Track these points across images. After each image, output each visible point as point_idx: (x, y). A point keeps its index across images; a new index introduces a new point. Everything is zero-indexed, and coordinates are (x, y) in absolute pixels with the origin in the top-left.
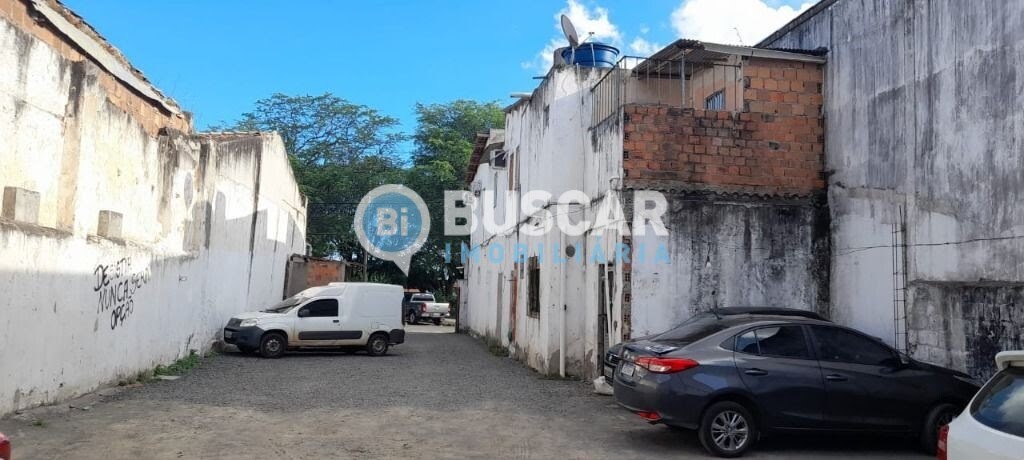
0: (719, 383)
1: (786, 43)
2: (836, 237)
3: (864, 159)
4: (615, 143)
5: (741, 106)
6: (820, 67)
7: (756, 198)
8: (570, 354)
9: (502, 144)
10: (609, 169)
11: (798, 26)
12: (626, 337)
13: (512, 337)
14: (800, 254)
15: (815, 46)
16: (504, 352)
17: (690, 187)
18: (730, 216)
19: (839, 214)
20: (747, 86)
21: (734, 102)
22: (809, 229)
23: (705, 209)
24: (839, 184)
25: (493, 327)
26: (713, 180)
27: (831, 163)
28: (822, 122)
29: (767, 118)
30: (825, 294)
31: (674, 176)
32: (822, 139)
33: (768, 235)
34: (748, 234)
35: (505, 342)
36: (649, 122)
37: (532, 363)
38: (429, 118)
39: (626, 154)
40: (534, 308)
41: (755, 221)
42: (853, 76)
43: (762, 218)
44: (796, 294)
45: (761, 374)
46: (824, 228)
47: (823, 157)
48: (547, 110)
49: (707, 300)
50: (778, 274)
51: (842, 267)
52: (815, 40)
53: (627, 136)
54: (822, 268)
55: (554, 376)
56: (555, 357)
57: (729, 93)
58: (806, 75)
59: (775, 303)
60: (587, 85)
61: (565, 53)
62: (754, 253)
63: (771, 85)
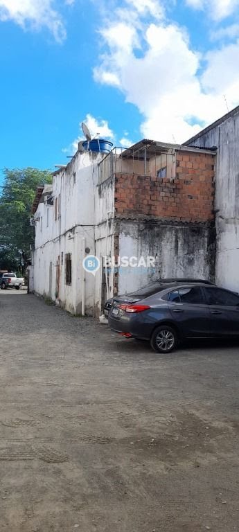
0: (161, 317)
1: (197, 144)
2: (219, 243)
3: (233, 204)
4: (110, 194)
5: (174, 175)
6: (213, 156)
7: (181, 223)
8: (88, 303)
9: (51, 193)
10: (107, 208)
11: (203, 135)
12: (116, 294)
13: (57, 296)
14: (201, 252)
15: (211, 146)
16: (53, 303)
17: (148, 218)
18: (168, 233)
19: (220, 232)
20: (178, 166)
21: (171, 174)
22: (206, 239)
23: (156, 229)
24: (221, 217)
25: (47, 291)
26: (160, 214)
27: (218, 206)
28: (214, 185)
29: (186, 182)
30: (213, 272)
31: (140, 212)
32: (213, 194)
33: (186, 242)
34: (177, 242)
35: (54, 298)
36: (128, 182)
37: (68, 308)
38: (12, 177)
39: (116, 200)
40: (69, 280)
41: (180, 235)
42: (229, 162)
43: (184, 233)
44: (199, 272)
45: (180, 312)
46: (213, 239)
47: (213, 203)
48: (74, 175)
49: (157, 276)
50: (191, 262)
51: (222, 258)
52: (211, 143)
53: (116, 190)
54: (212, 259)
55: (79, 315)
56: (79, 305)
57: (169, 169)
58: (207, 161)
59: (189, 276)
60: (96, 162)
61: (84, 144)
62: (180, 251)
63: (189, 166)
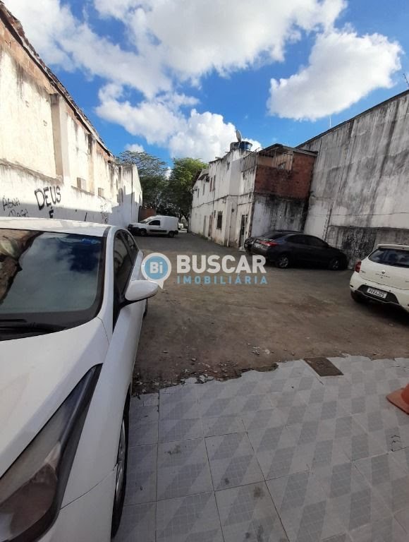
0: (285, 250)
1: (304, 148)
2: (310, 211)
3: (323, 189)
4: (252, 178)
5: (290, 169)
6: (315, 157)
7: (290, 198)
8: (232, 240)
9: (207, 174)
10: (249, 185)
11: (310, 143)
12: (249, 236)
13: (209, 235)
14: (299, 216)
15: (314, 150)
16: (207, 239)
17: (272, 193)
18: (282, 204)
19: (312, 205)
20: (293, 162)
21: (289, 167)
22: (302, 209)
23: (276, 201)
24: (313, 196)
25: (201, 231)
26: (279, 193)
27: (312, 189)
28: (312, 176)
29: (297, 173)
30: (303, 228)
31: (268, 190)
32: (311, 181)
33: (291, 210)
34: (286, 209)
35: (207, 236)
36: (264, 171)
37: (217, 242)
38: (177, 163)
39: (256, 181)
40: (219, 226)
41: (289, 206)
42: (325, 162)
43: (291, 204)
44: (295, 227)
45: (293, 248)
46: (306, 209)
47: (310, 187)
48: (228, 164)
49: (272, 228)
50: (292, 221)
51: (309, 220)
52: (314, 148)
53: (256, 175)
54: (304, 221)
55: (225, 246)
56: (226, 241)
57: (288, 163)
58: (310, 160)
59: (289, 229)
60: (243, 157)
61: (236, 144)
62: (287, 214)
63: (300, 162)
